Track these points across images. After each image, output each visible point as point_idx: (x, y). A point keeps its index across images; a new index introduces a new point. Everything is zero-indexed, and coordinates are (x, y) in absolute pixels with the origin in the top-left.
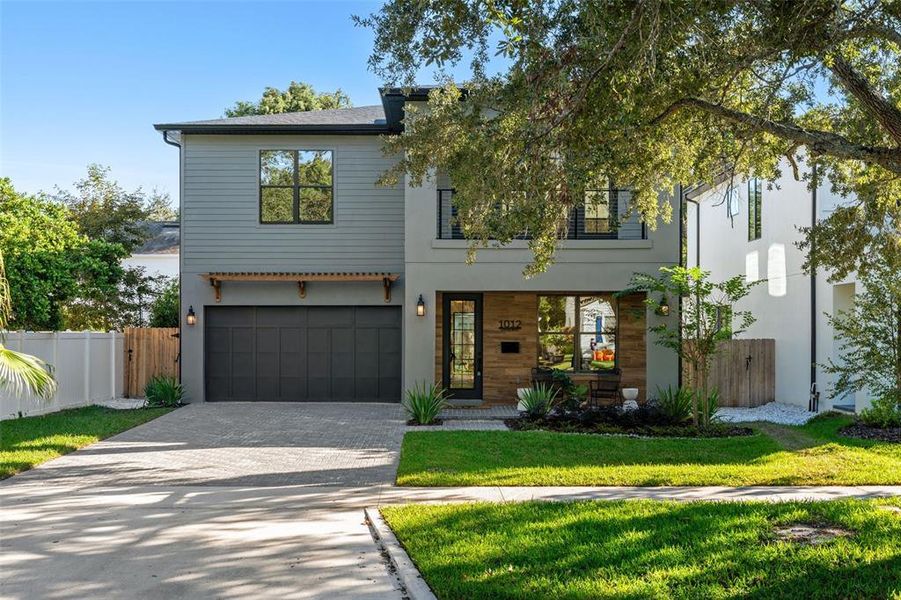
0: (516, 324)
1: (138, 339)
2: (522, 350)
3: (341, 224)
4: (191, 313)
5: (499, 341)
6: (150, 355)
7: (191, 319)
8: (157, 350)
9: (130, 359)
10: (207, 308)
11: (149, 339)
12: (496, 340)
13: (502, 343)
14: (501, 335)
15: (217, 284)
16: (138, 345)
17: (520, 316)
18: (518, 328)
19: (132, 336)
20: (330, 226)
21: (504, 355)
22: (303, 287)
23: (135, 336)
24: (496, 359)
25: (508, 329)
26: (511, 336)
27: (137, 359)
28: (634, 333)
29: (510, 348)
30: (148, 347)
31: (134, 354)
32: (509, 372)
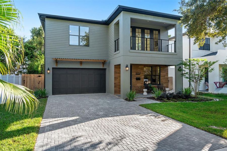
0: (139, 73)
1: (27, 77)
2: (141, 79)
3: (91, 47)
4: (49, 70)
5: (136, 77)
6: (31, 82)
7: (48, 71)
8: (33, 80)
9: (24, 83)
10: (53, 68)
11: (30, 77)
12: (135, 77)
13: (136, 78)
14: (136, 76)
15: (57, 61)
16: (27, 79)
17: (140, 71)
18: (140, 74)
19: (25, 76)
20: (88, 47)
21: (137, 81)
22: (81, 63)
23: (26, 77)
24: (135, 82)
25: (137, 74)
26: (138, 76)
27: (26, 83)
28: (163, 75)
29: (138, 79)
30: (30, 80)
31: (26, 82)
32: (138, 85)
